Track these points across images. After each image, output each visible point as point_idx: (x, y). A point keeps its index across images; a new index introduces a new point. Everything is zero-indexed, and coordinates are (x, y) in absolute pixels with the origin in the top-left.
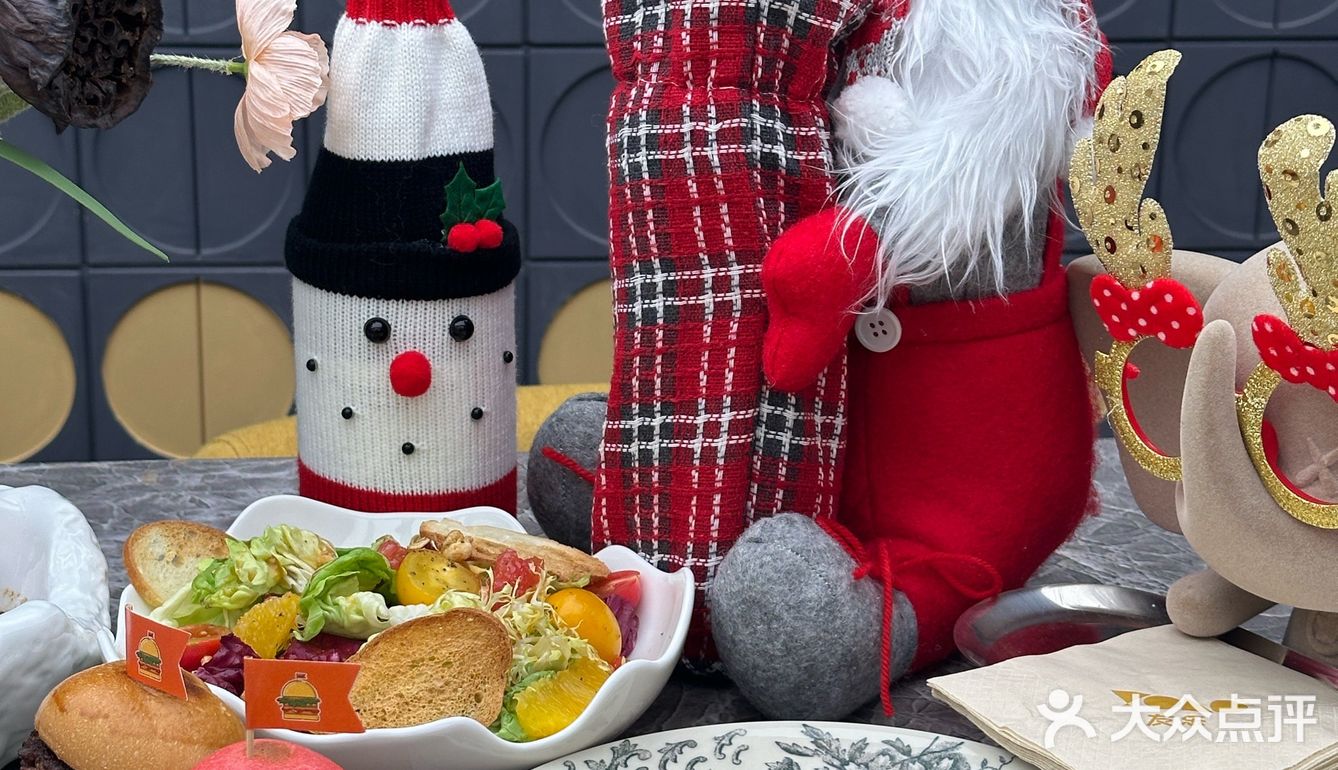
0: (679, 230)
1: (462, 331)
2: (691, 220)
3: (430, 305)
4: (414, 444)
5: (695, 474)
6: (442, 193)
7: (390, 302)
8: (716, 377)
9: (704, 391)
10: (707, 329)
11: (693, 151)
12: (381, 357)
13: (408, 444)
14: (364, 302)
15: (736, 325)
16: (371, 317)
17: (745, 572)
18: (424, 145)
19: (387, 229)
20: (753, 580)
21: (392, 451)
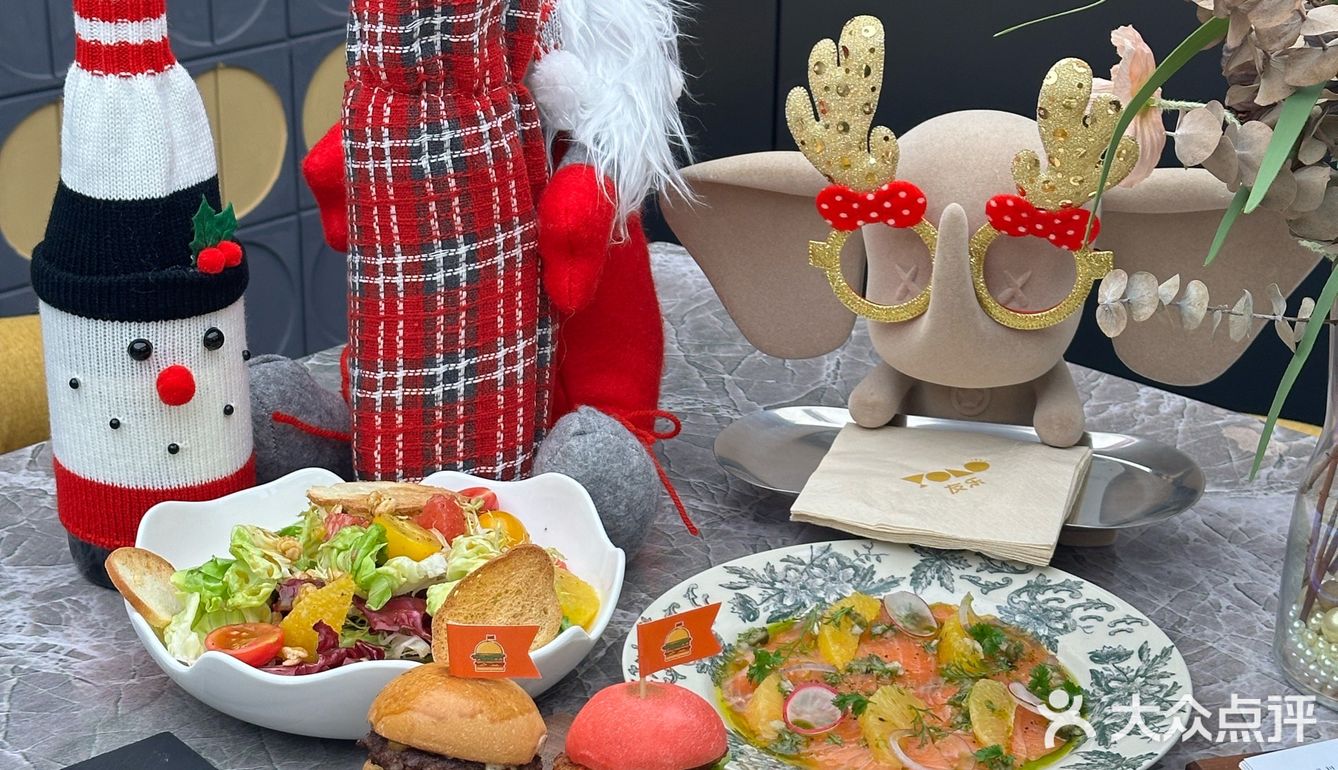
0: (481, 209)
1: (213, 341)
2: (491, 200)
3: (185, 322)
4: (179, 444)
5: (500, 398)
6: (190, 225)
7: (150, 324)
8: (510, 318)
9: (502, 330)
10: (501, 282)
11: (492, 144)
12: (144, 372)
13: (173, 445)
14: (126, 326)
15: (520, 274)
16: (132, 340)
17: (585, 460)
18: (169, 183)
19: (142, 260)
20: (595, 464)
21: (159, 452)
